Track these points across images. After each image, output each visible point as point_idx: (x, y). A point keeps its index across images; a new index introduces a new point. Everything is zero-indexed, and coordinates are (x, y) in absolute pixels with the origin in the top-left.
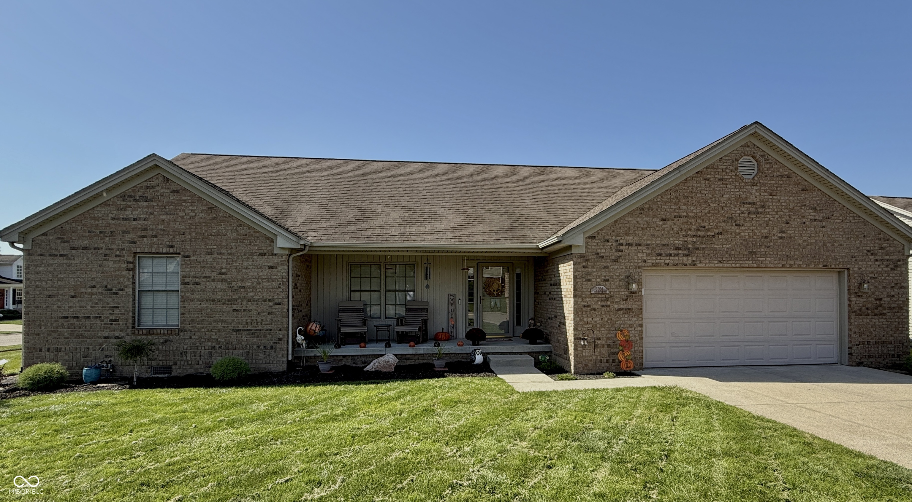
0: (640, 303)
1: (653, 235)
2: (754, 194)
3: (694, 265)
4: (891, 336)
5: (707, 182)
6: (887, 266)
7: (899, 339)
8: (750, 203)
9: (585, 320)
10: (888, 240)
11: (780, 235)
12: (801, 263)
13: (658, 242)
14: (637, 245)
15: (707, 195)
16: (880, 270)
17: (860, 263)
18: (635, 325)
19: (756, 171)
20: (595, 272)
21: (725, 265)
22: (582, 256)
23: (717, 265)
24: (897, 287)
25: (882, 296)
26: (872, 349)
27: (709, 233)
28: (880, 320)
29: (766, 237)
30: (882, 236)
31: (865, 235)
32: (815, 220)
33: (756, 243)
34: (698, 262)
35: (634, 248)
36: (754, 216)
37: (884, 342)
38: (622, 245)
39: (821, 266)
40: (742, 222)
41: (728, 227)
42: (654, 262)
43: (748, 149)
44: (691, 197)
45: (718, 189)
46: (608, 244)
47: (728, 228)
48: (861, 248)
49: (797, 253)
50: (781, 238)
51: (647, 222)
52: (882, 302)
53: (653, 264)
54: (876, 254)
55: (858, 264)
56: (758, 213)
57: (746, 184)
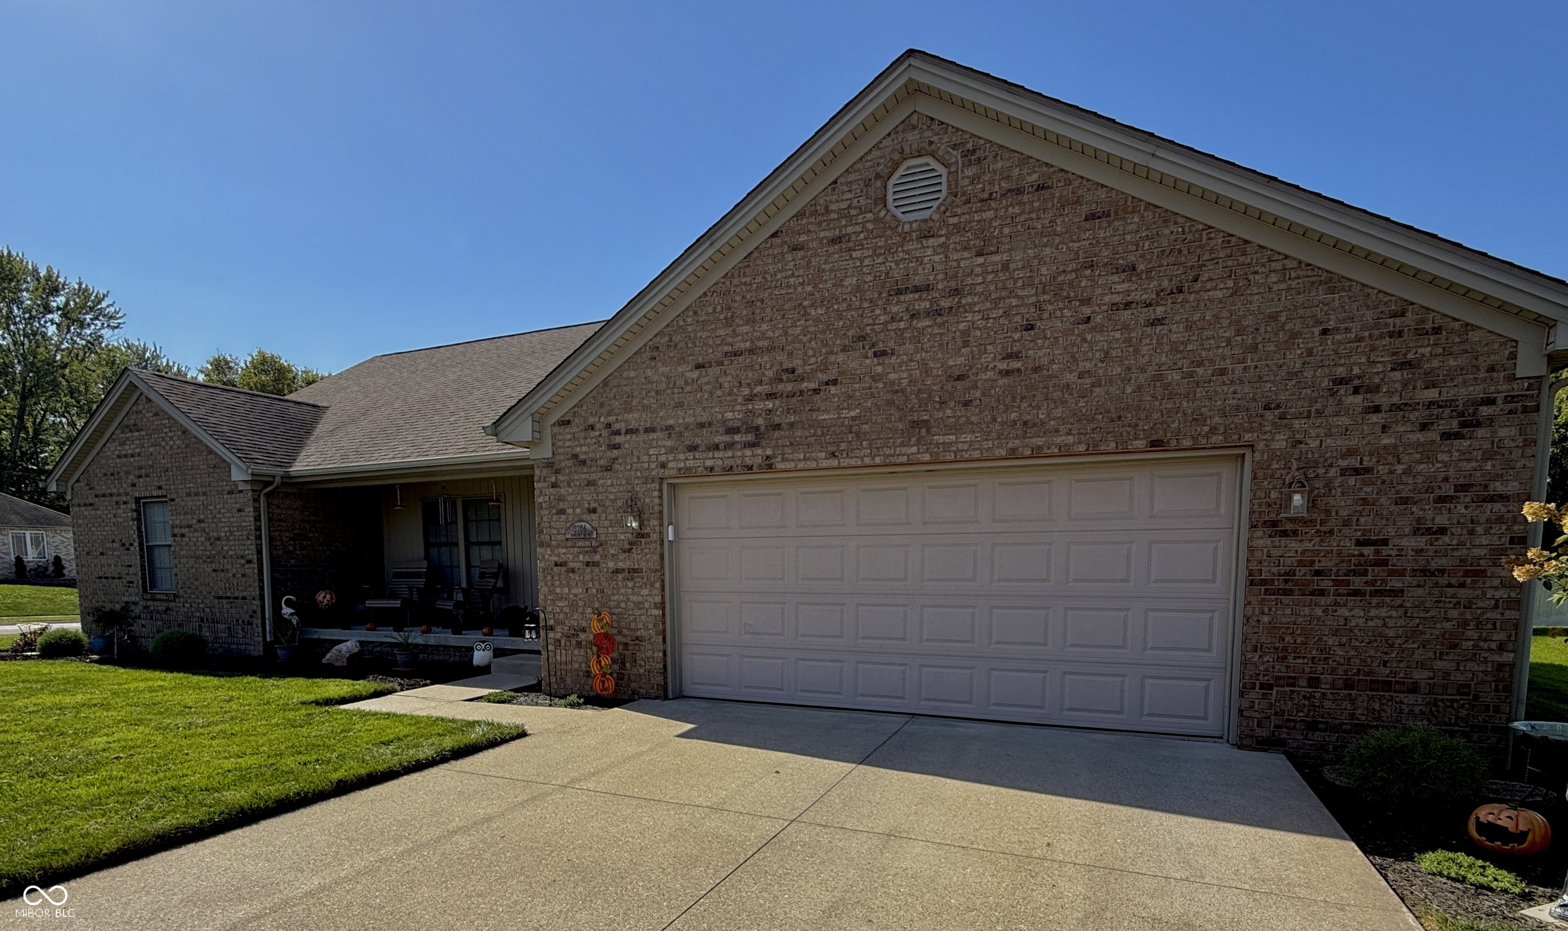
1: (680, 405)
2: (929, 260)
3: (770, 467)
4: (1422, 665)
5: (800, 254)
6: (1424, 427)
7: (1460, 678)
8: (917, 289)
9: (558, 590)
11: (1003, 366)
13: (689, 420)
14: (647, 430)
15: (799, 289)
16: (1386, 441)
17: (1296, 424)
18: (646, 605)
19: (943, 195)
20: (572, 494)
21: (845, 462)
22: (548, 464)
23: (824, 464)
25: (1391, 531)
26: (1327, 704)
27: (805, 385)
28: (1373, 612)
29: (959, 378)
30: (1410, 319)
31: (1332, 324)
32: (1127, 305)
33: (930, 397)
34: (779, 459)
35: (643, 437)
36: (927, 322)
37: (1384, 685)
39: (1140, 444)
40: (891, 344)
41: (854, 362)
42: (682, 465)
43: (912, 137)
44: (762, 301)
45: (827, 267)
46: (592, 434)
47: (854, 365)
48: (1308, 374)
49: (1058, 412)
50: (1008, 373)
51: (667, 377)
52: (1385, 551)
53: (680, 469)
54: (1376, 389)
55: (1289, 427)
56: (939, 313)
57: (905, 237)
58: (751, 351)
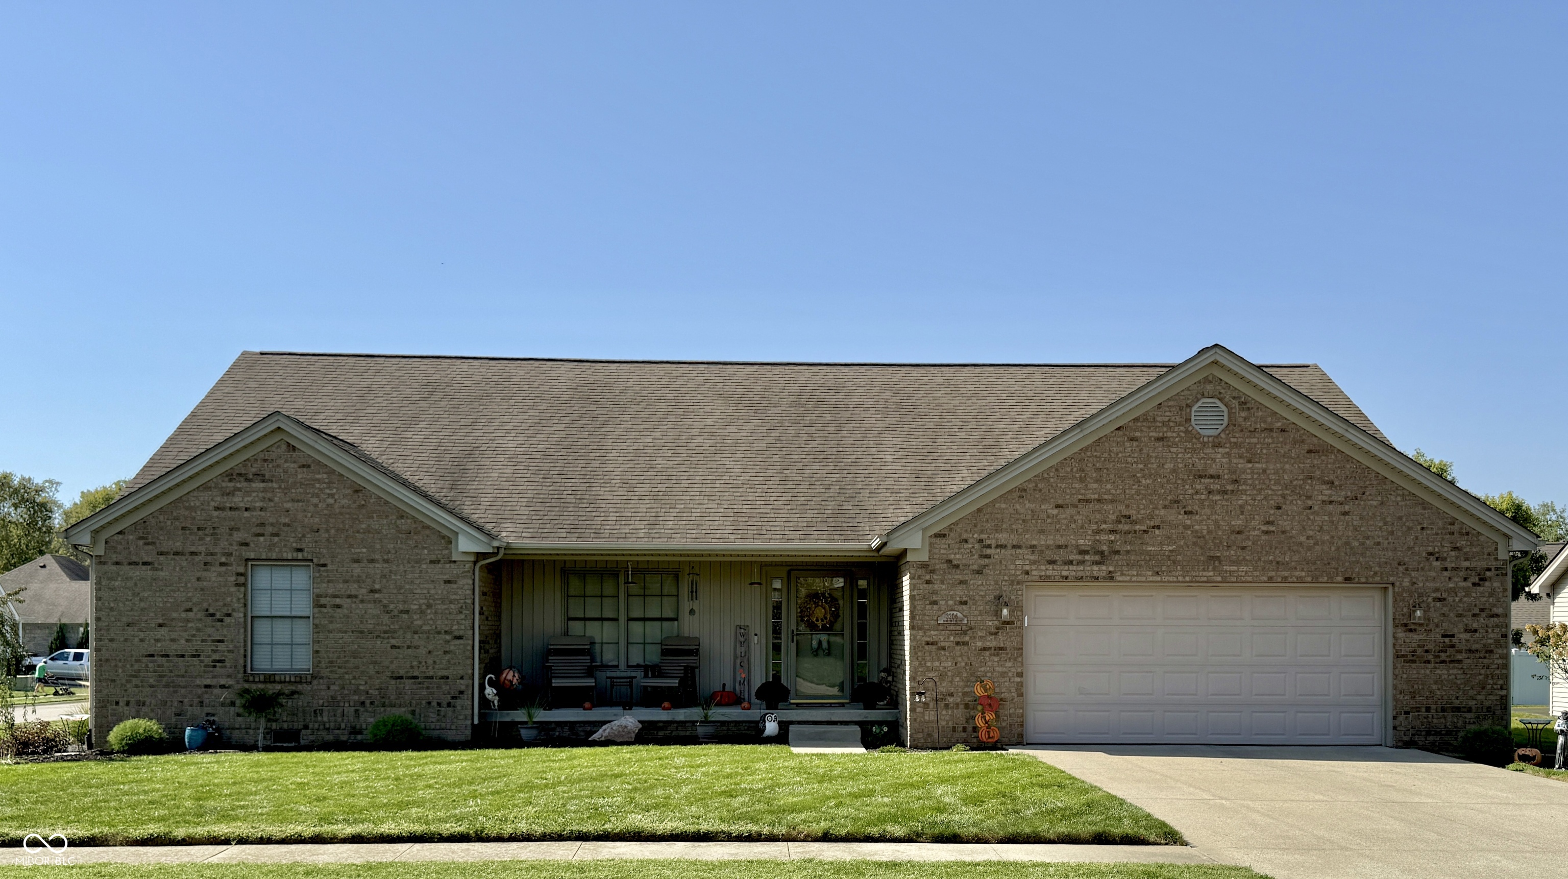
0: (1019, 639)
1: (1042, 532)
2: (1219, 461)
3: (1112, 578)
4: (1472, 698)
5: (1135, 444)
6: (1465, 579)
7: (1487, 704)
8: (1212, 477)
9: (929, 664)
10: (1468, 534)
11: (1264, 528)
12: (1303, 574)
13: (1050, 542)
14: (1014, 547)
15: (1134, 465)
16: (1451, 585)
17: (1413, 574)
18: (1010, 674)
19: (1225, 423)
20: (945, 590)
21: (1166, 578)
22: (924, 566)
23: (1151, 579)
24: (1484, 614)
25: (1455, 631)
26: (1435, 721)
27: (1137, 527)
28: (1451, 672)
29: (1238, 533)
30: (1456, 527)
31: (1425, 525)
32: (1331, 502)
33: (1221, 542)
34: (1119, 573)
35: (1010, 551)
36: (1218, 497)
37: (1458, 709)
38: (989, 546)
39: (1340, 579)
40: (1196, 508)
41: (1171, 516)
42: (1043, 573)
43: (1209, 387)
44: (1107, 469)
45: (1154, 455)
46: (966, 546)
47: (1171, 518)
48: (1417, 549)
49: (1296, 558)
50: (1267, 532)
51: (1032, 511)
52: (1454, 640)
53: (1041, 576)
54: (1444, 559)
55: (1410, 575)
56: (1225, 492)
57: (1204, 444)
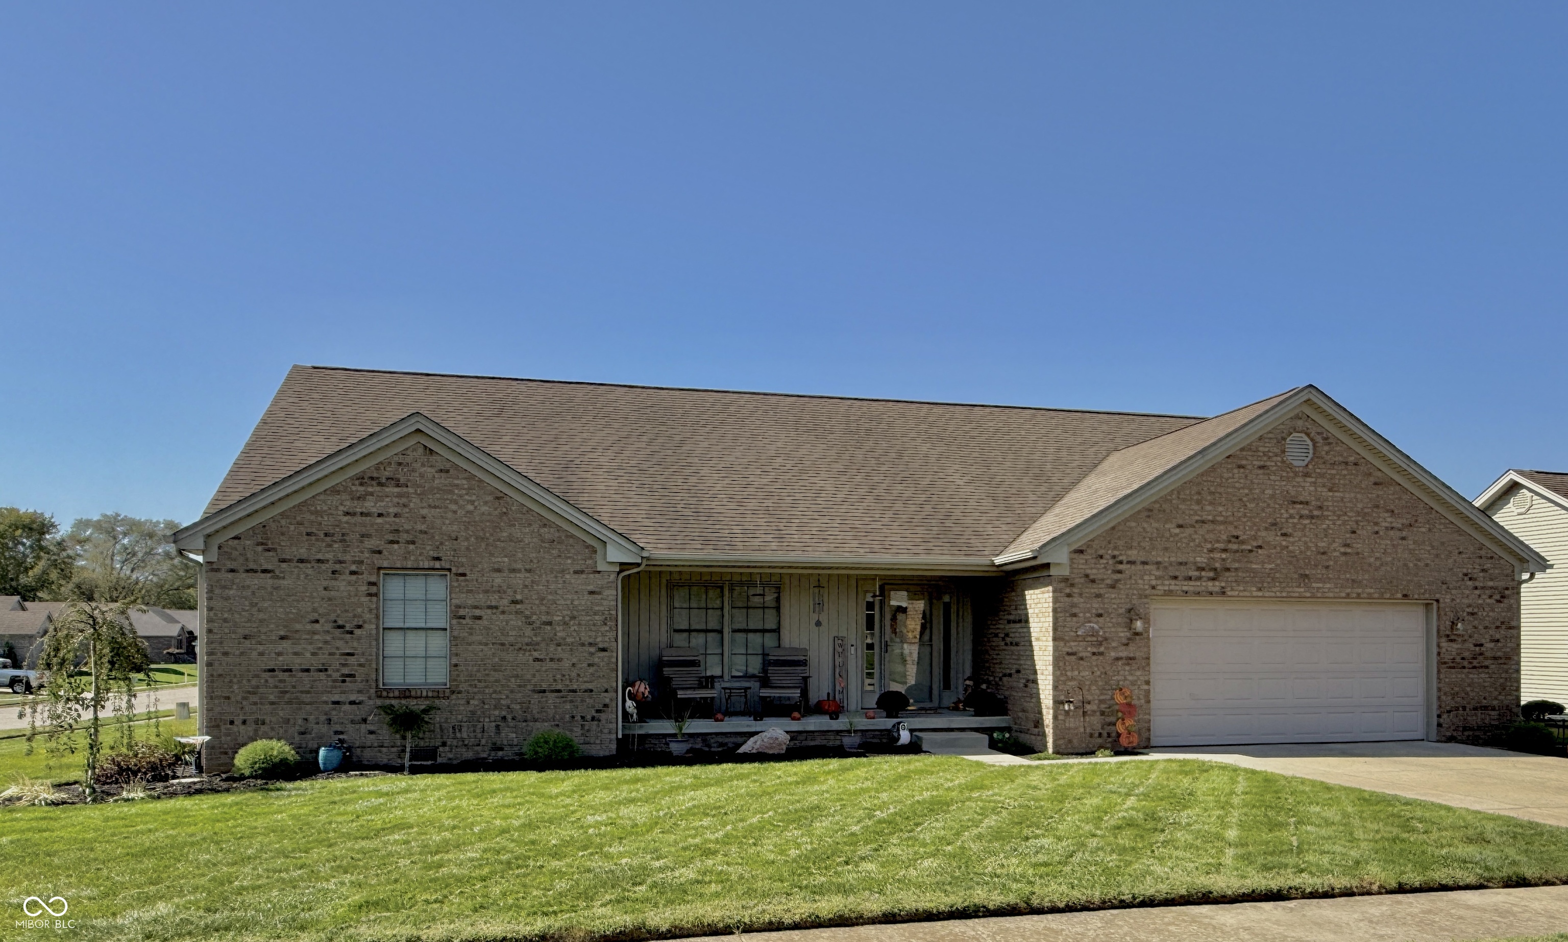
0: (1146, 650)
1: (1166, 549)
2: (1307, 489)
3: (1224, 593)
4: (1496, 699)
5: (1242, 470)
6: (1490, 597)
7: (1506, 702)
8: (1301, 503)
10: (1492, 558)
11: (1342, 550)
12: (1372, 591)
13: (1172, 559)
14: (1142, 563)
15: (1241, 491)
16: (1480, 602)
17: (1454, 592)
18: (1139, 683)
19: (1310, 455)
20: (1083, 603)
21: (1267, 594)
22: (1065, 580)
23: (1255, 594)
24: (1504, 627)
25: (1483, 641)
26: (1469, 719)
27: (1244, 547)
28: (1480, 676)
29: (1324, 553)
30: (1483, 553)
31: (1461, 551)
32: (1392, 528)
33: (1309, 562)
34: (1229, 589)
35: (1139, 568)
36: (1307, 522)
37: (1486, 708)
38: (1121, 562)
39: (1399, 595)
40: (1290, 530)
41: (1272, 537)
42: (1167, 589)
43: (1300, 423)
44: (1219, 493)
45: (1257, 482)
46: (1102, 561)
47: (1271, 539)
48: (1455, 571)
49: (1366, 577)
50: (1345, 554)
51: (1157, 530)
52: (1483, 649)
53: (1165, 591)
54: (1475, 579)
55: (1451, 593)
56: (1312, 517)
57: (1296, 474)
58: (1213, 522)
